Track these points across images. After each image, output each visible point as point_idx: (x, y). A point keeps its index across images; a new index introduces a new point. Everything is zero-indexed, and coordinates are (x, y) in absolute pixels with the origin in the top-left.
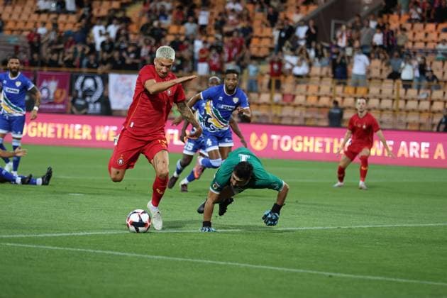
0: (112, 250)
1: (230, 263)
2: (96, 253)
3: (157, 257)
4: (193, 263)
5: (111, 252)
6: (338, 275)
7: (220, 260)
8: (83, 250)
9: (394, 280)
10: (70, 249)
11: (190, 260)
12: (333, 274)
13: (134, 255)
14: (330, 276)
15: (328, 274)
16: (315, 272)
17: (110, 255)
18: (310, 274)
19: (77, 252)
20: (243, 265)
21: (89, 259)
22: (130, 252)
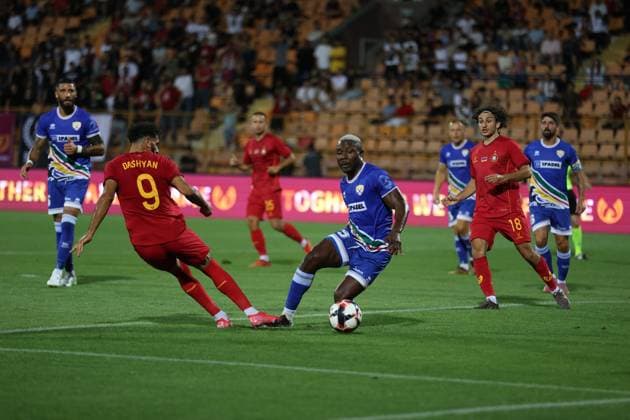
0: (83, 351)
1: (241, 364)
2: (63, 355)
3: (144, 358)
4: (193, 363)
5: (82, 353)
6: (386, 375)
7: (229, 360)
8: (45, 351)
9: (458, 380)
10: (27, 350)
11: (188, 360)
12: (379, 375)
13: (114, 355)
14: (376, 378)
15: (372, 375)
16: (355, 373)
17: (81, 356)
18: (348, 375)
19: (37, 354)
20: (260, 365)
21: (54, 363)
22: (108, 352)
